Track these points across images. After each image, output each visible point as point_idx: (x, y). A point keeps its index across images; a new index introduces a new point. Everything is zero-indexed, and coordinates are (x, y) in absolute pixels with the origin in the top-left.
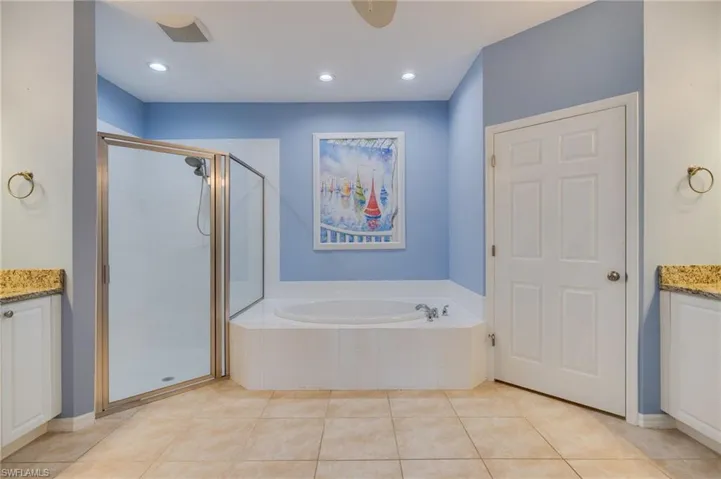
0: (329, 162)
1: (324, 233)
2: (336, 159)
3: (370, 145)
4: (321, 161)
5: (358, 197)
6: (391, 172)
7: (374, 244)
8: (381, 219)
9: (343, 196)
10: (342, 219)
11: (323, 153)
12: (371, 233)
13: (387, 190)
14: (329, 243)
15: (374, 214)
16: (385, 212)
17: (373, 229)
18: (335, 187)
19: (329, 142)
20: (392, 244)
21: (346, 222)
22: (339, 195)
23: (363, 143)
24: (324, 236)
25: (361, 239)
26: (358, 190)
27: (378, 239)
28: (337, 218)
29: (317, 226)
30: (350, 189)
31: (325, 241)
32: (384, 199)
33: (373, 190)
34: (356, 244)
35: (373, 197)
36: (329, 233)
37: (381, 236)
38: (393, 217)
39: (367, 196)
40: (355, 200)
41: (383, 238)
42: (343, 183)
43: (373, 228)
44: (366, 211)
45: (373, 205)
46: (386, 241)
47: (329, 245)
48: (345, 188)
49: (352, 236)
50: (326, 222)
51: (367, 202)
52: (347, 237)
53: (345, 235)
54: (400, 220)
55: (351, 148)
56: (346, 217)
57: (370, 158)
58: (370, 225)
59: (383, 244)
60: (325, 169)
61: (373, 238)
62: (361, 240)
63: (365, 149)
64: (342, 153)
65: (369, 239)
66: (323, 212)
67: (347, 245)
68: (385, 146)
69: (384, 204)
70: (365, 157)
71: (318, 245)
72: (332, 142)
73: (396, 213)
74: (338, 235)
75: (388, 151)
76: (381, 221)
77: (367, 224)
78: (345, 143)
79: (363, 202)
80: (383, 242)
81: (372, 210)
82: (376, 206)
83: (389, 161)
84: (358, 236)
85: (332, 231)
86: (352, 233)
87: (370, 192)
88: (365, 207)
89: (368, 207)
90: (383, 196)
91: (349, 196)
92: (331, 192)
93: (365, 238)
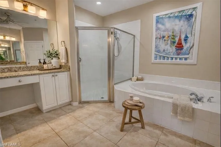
0: (160, 26)
1: (156, 56)
2: (163, 24)
3: (180, 14)
4: (156, 26)
5: (173, 40)
6: (192, 26)
7: (178, 61)
8: (183, 50)
9: (165, 40)
10: (164, 51)
11: (157, 22)
12: (177, 56)
13: (188, 36)
16: (186, 46)
17: (178, 55)
18: (162, 36)
19: (160, 17)
20: (188, 62)
22: (163, 40)
24: (156, 58)
25: (172, 58)
26: (172, 37)
27: (180, 59)
28: (162, 50)
29: (153, 52)
30: (168, 37)
31: (156, 60)
32: (186, 40)
33: (180, 36)
34: (169, 61)
35: (180, 40)
36: (158, 56)
37: (182, 58)
38: (190, 49)
39: (177, 39)
40: (171, 41)
42: (166, 34)
44: (176, 46)
46: (185, 60)
47: (158, 61)
48: (166, 37)
49: (168, 58)
53: (165, 57)
54: (195, 50)
57: (180, 20)
59: (183, 61)
60: (158, 29)
61: (178, 59)
64: (166, 20)
65: (176, 59)
67: (165, 61)
68: (189, 13)
69: (186, 43)
70: (177, 21)
71: (153, 60)
72: (161, 17)
73: (192, 47)
74: (162, 57)
75: (191, 16)
78: (167, 16)
79: (174, 42)
81: (179, 46)
82: (181, 44)
83: (191, 20)
84: (171, 57)
85: (159, 55)
86: (168, 56)
87: (178, 37)
88: (176, 44)
89: (177, 44)
90: (186, 39)
91: (168, 40)
92: (160, 39)
93: (174, 58)
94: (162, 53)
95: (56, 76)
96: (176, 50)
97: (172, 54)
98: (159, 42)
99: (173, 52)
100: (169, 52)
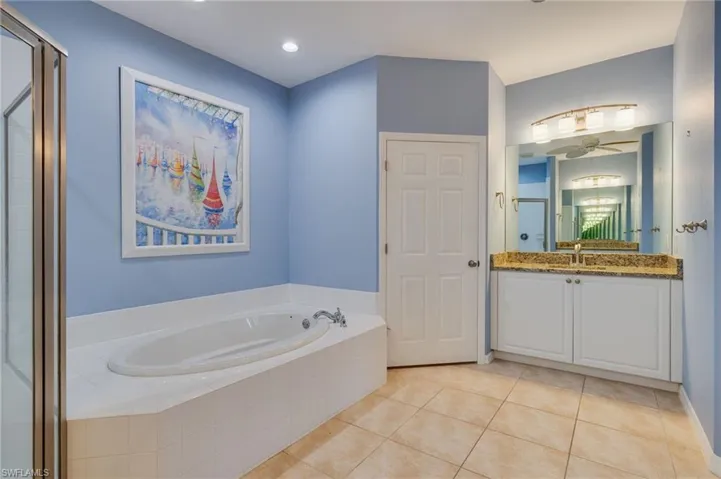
0: (151, 121)
1: (141, 229)
2: (163, 120)
3: (210, 112)
4: (138, 116)
5: (195, 181)
6: (234, 153)
7: (214, 247)
8: (223, 214)
9: (172, 177)
10: (171, 211)
11: (141, 104)
12: (209, 232)
13: (232, 177)
14: (151, 246)
15: (215, 207)
16: (228, 204)
17: (214, 227)
18: (159, 160)
19: (150, 89)
20: (235, 246)
21: (177, 215)
22: (167, 175)
23: (201, 107)
24: (141, 235)
25: (198, 239)
26: (195, 171)
27: (219, 239)
28: (163, 209)
29: (130, 219)
30: (183, 168)
31: (145, 244)
32: (227, 188)
33: (213, 175)
34: (192, 247)
35: (214, 183)
36: (150, 231)
38: (237, 212)
39: (207, 181)
40: (191, 184)
41: (226, 238)
42: (172, 156)
43: (214, 224)
44: (205, 202)
45: (214, 194)
46: (229, 242)
47: (150, 249)
48: (176, 165)
49: (186, 235)
50: (145, 213)
51: (207, 188)
52: (179, 236)
53: (175, 233)
54: (245, 216)
55: (185, 108)
56: (176, 208)
57: (210, 133)
58: (210, 221)
59: (225, 246)
60: (143, 130)
61: (214, 239)
62: (199, 242)
63: (202, 116)
64: (173, 113)
65: (209, 239)
66: (139, 197)
67: (179, 248)
68: (229, 119)
69: (227, 194)
70: (203, 126)
71: (130, 248)
72: (156, 91)
73: (240, 208)
74: (165, 233)
75: (232, 127)
76: (224, 215)
77: (206, 220)
78: (176, 99)
79: (201, 189)
80: (226, 244)
81: (213, 201)
82: (217, 196)
83: (233, 140)
84: (195, 235)
85: (155, 227)
86: (186, 231)
87: (210, 175)
88: (204, 195)
89: (208, 196)
90: (226, 184)
91: (181, 178)
92: (155, 167)
93: (203, 238)
94: (164, 219)
96: (207, 214)
97: (197, 223)
98: (152, 180)
99: (199, 218)
100: (187, 218)
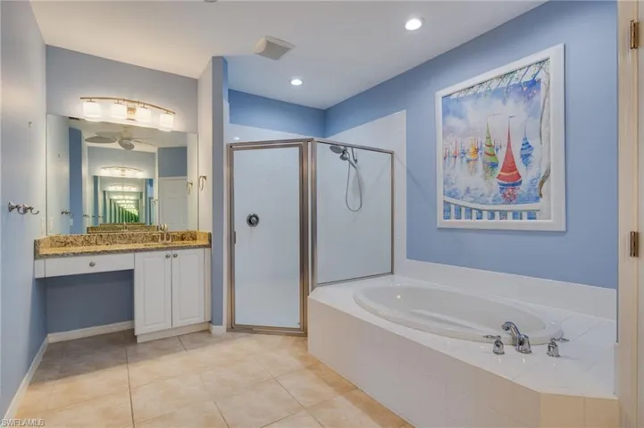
0: (454, 121)
1: (447, 207)
2: (461, 116)
3: (504, 84)
4: (444, 123)
5: (489, 159)
6: (538, 114)
7: (510, 222)
8: (521, 187)
9: (468, 161)
10: (468, 191)
11: (446, 112)
12: (504, 207)
13: (531, 142)
14: (453, 220)
15: (511, 179)
16: (527, 175)
17: (509, 201)
18: (459, 150)
19: (452, 97)
20: (540, 223)
21: (472, 192)
22: (464, 160)
23: (494, 85)
24: (447, 211)
25: (492, 214)
26: (488, 150)
27: (516, 215)
28: (461, 188)
30: (477, 150)
31: (449, 218)
32: (525, 157)
33: (509, 146)
34: (485, 222)
35: (509, 156)
36: (453, 207)
37: (521, 212)
38: (542, 182)
39: (501, 156)
40: (484, 162)
41: (525, 214)
42: (468, 144)
43: (510, 199)
44: (499, 177)
45: (510, 166)
46: (529, 218)
47: (453, 222)
48: (472, 150)
49: (480, 211)
50: (450, 195)
51: (500, 165)
52: (474, 212)
53: (471, 209)
54: (555, 187)
55: (477, 96)
56: (472, 187)
57: (504, 102)
58: (505, 196)
59: (525, 223)
60: (448, 131)
61: (510, 215)
62: (492, 217)
63: (497, 93)
64: (468, 106)
65: (504, 215)
66: (445, 182)
67: (473, 222)
68: (528, 78)
69: (526, 164)
70: (498, 102)
71: (441, 222)
72: (455, 96)
73: (546, 176)
74: (463, 209)
75: (534, 83)
76: (522, 189)
77: (500, 195)
78: (471, 92)
79: (494, 165)
80: (525, 220)
81: (508, 174)
82: (513, 168)
83: (536, 99)
84: (489, 211)
85: (455, 205)
86: (480, 207)
87: (504, 149)
88: (498, 171)
89: (502, 171)
90: (525, 152)
91: (476, 160)
92: (455, 157)
93: (497, 214)
94: (462, 197)
95: (175, 256)
96: (502, 189)
97: (490, 199)
98: (454, 167)
99: (493, 195)
100: (482, 195)
